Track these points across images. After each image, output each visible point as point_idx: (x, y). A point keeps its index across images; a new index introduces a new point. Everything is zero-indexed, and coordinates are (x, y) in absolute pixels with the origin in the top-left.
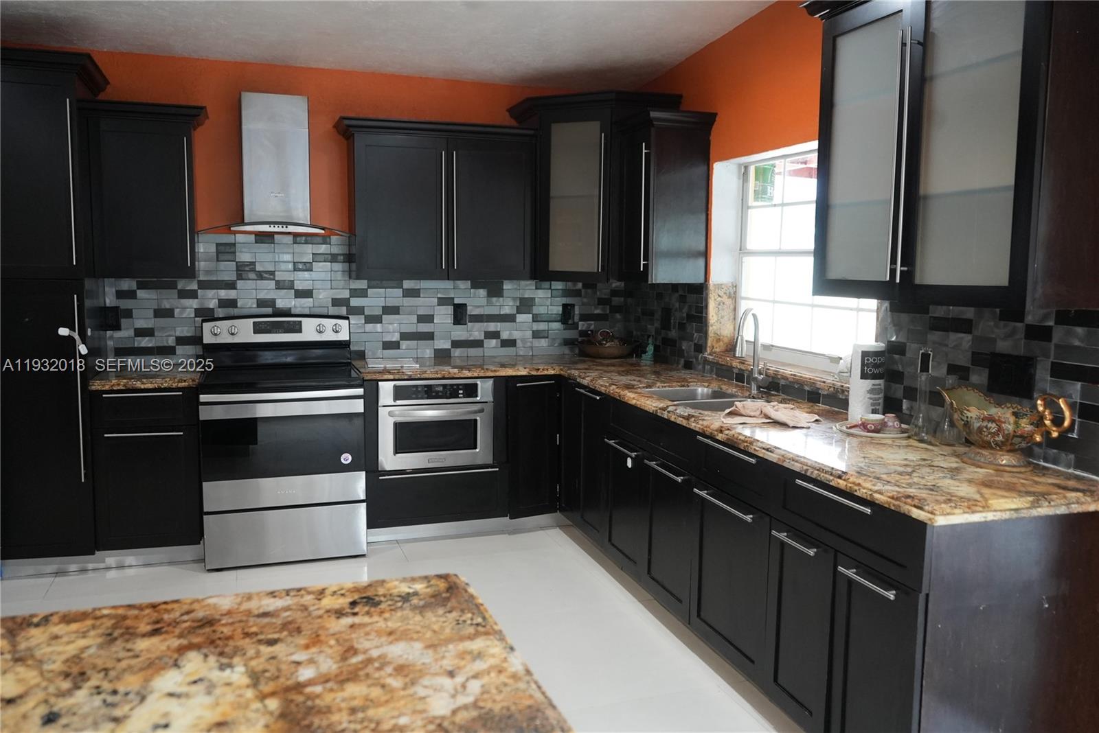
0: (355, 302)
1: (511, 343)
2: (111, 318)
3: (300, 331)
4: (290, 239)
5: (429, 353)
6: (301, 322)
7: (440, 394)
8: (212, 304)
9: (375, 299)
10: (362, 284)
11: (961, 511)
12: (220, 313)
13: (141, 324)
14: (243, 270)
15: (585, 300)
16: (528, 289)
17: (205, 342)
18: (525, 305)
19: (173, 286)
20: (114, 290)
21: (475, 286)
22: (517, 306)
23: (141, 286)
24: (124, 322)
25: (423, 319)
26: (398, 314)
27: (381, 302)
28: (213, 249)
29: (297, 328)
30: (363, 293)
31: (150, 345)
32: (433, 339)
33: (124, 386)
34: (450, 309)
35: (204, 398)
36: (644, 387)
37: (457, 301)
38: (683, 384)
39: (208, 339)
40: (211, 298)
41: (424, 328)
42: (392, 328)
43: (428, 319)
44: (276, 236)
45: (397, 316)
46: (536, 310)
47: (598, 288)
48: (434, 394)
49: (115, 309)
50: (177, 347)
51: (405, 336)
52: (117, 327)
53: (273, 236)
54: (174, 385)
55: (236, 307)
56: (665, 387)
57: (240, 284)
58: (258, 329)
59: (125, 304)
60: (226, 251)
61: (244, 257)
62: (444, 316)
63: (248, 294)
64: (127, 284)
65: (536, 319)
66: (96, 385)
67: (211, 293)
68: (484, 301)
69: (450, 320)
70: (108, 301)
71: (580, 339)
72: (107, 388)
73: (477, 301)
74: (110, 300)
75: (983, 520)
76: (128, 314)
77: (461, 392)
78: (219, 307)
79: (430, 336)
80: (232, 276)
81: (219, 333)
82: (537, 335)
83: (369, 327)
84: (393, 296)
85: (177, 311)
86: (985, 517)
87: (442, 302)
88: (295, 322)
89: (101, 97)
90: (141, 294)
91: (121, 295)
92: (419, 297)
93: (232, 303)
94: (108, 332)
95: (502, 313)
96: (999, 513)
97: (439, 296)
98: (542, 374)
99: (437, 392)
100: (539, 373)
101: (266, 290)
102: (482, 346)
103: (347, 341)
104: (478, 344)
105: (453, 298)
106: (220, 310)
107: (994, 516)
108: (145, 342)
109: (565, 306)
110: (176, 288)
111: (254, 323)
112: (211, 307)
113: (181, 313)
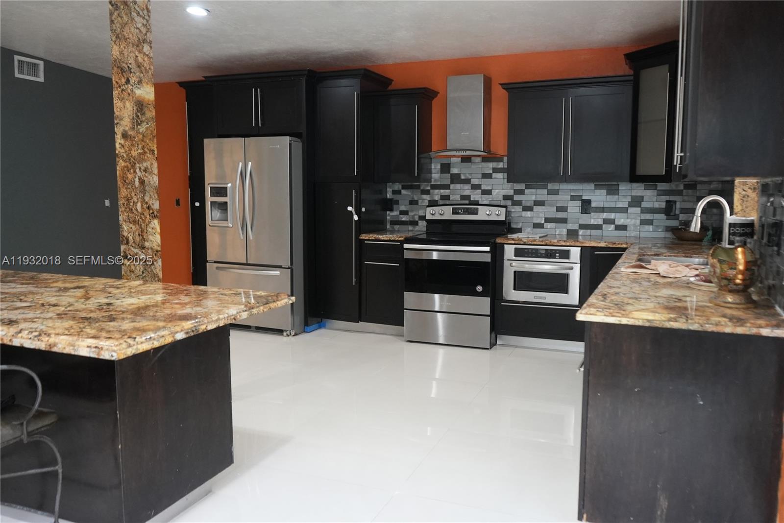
0: (517, 198)
1: (623, 228)
2: (389, 205)
3: (477, 214)
4: (479, 159)
5: (565, 232)
6: (478, 208)
7: (543, 255)
8: (437, 198)
9: (530, 196)
10: (521, 186)
11: (603, 314)
12: (441, 202)
13: (403, 208)
14: (456, 179)
15: (685, 198)
16: (638, 190)
17: (427, 218)
18: (636, 202)
19: (418, 187)
20: (391, 190)
21: (597, 187)
22: (629, 202)
23: (404, 188)
24: (395, 206)
25: (560, 209)
26: (544, 206)
27: (533, 198)
28: (439, 167)
29: (475, 212)
30: (521, 192)
31: (407, 220)
32: (566, 223)
33: (375, 238)
34: (579, 203)
35: (406, 246)
36: (652, 255)
37: (584, 198)
38: (687, 255)
39: (428, 217)
40: (437, 195)
41: (561, 215)
42: (539, 214)
43: (563, 209)
44: (472, 158)
45: (543, 207)
46: (644, 205)
47: (698, 188)
48: (539, 255)
49: (391, 200)
50: (419, 221)
51: (547, 220)
52: (392, 210)
53: (471, 158)
54: (397, 239)
55: (449, 200)
56: (671, 256)
57: (452, 186)
58: (455, 212)
59: (396, 197)
60: (445, 168)
61: (454, 171)
62: (574, 208)
63: (457, 191)
64: (397, 186)
65: (644, 211)
66: (363, 237)
67: (436, 191)
68: (603, 198)
69: (579, 210)
70: (388, 196)
71: (680, 227)
72: (367, 238)
73: (599, 197)
74: (389, 195)
75: (617, 322)
76: (397, 202)
77: (557, 255)
78: (441, 199)
79: (564, 221)
80: (448, 182)
81: (433, 213)
82: (643, 222)
83: (524, 214)
84: (541, 194)
85: (420, 201)
86: (620, 321)
87: (573, 198)
88: (474, 208)
89: (390, 88)
90: (403, 192)
91: (395, 192)
92: (558, 195)
93: (447, 198)
94: (388, 212)
95: (617, 206)
96: (632, 320)
97: (572, 194)
98: (617, 246)
99: (542, 254)
100: (614, 246)
101: (466, 190)
102: (601, 229)
103: (504, 221)
104: (598, 227)
105: (581, 196)
106: (441, 201)
107: (628, 321)
108: (404, 218)
109: (668, 202)
110: (420, 189)
111: (453, 208)
112: (436, 199)
113: (422, 203)
